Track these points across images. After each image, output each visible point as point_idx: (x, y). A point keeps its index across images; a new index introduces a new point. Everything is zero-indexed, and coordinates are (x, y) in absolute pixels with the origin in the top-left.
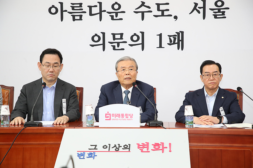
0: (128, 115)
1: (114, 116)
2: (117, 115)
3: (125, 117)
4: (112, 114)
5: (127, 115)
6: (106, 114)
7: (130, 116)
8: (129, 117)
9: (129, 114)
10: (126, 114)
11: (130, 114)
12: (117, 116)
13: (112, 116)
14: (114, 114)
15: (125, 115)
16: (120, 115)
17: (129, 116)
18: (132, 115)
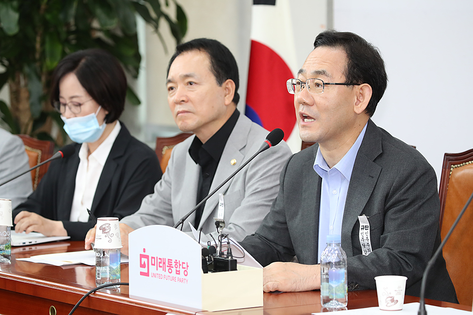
0: (180, 265)
1: (154, 265)
2: (160, 263)
3: (174, 270)
4: (152, 258)
5: (178, 264)
6: (142, 256)
7: (183, 268)
8: (182, 271)
9: (181, 263)
10: (176, 262)
11: (183, 263)
12: (160, 267)
13: (152, 264)
14: (154, 258)
15: (173, 264)
16: (164, 263)
17: (181, 267)
18: (188, 266)
